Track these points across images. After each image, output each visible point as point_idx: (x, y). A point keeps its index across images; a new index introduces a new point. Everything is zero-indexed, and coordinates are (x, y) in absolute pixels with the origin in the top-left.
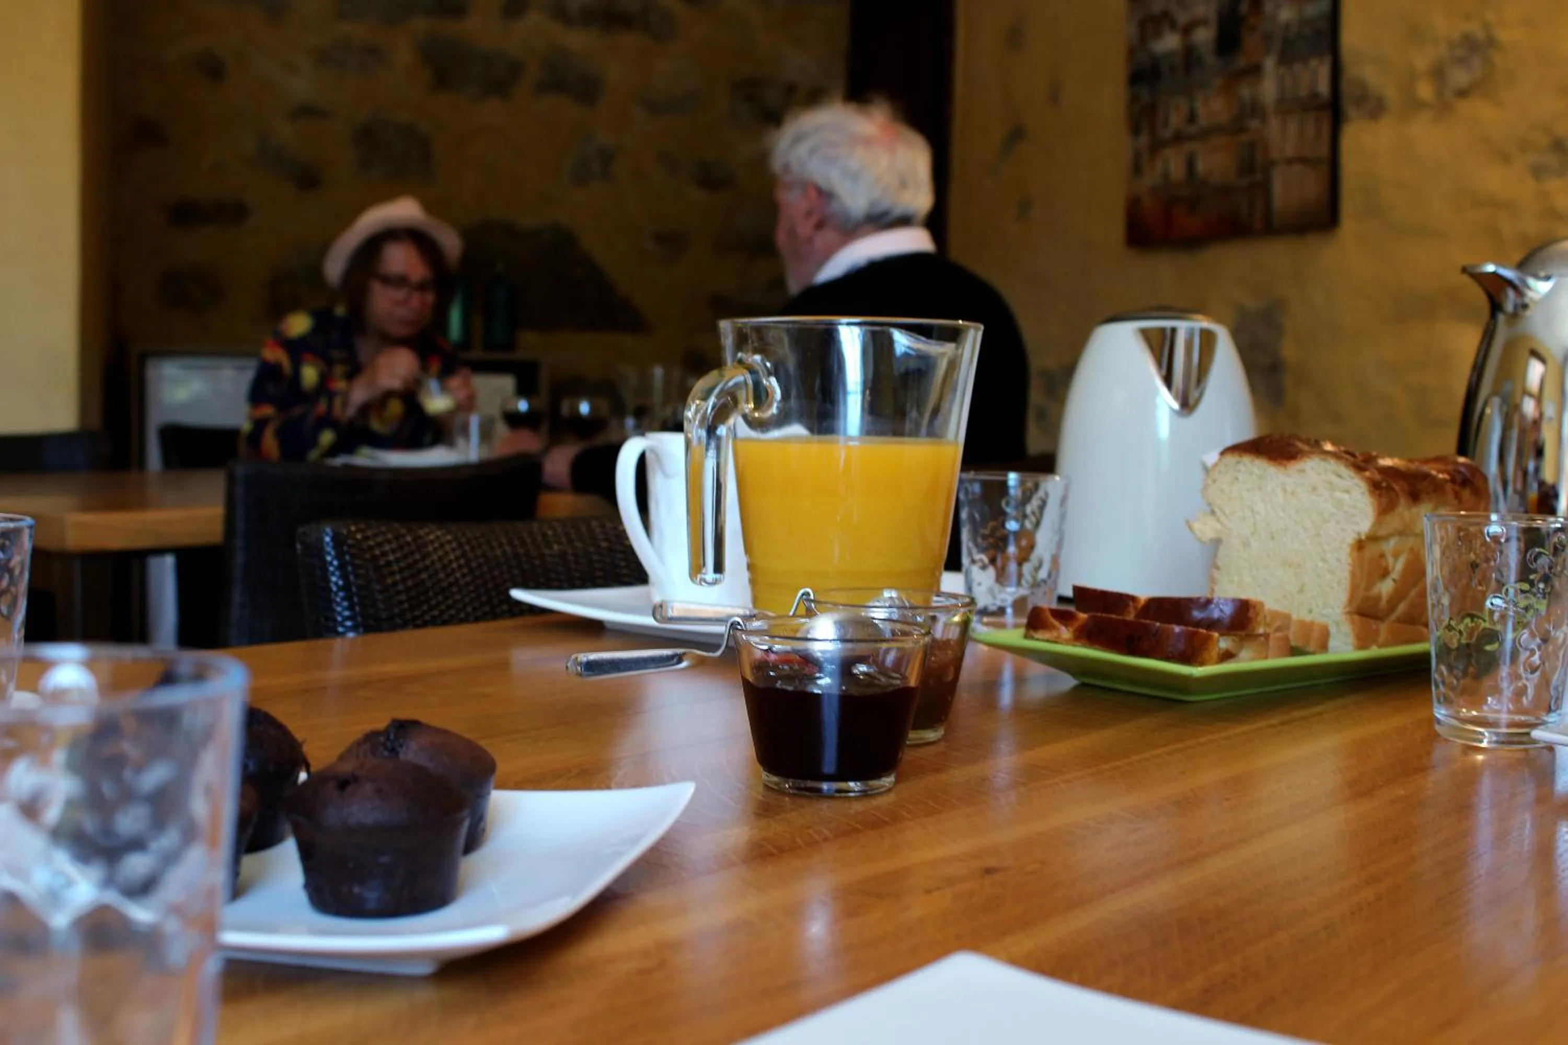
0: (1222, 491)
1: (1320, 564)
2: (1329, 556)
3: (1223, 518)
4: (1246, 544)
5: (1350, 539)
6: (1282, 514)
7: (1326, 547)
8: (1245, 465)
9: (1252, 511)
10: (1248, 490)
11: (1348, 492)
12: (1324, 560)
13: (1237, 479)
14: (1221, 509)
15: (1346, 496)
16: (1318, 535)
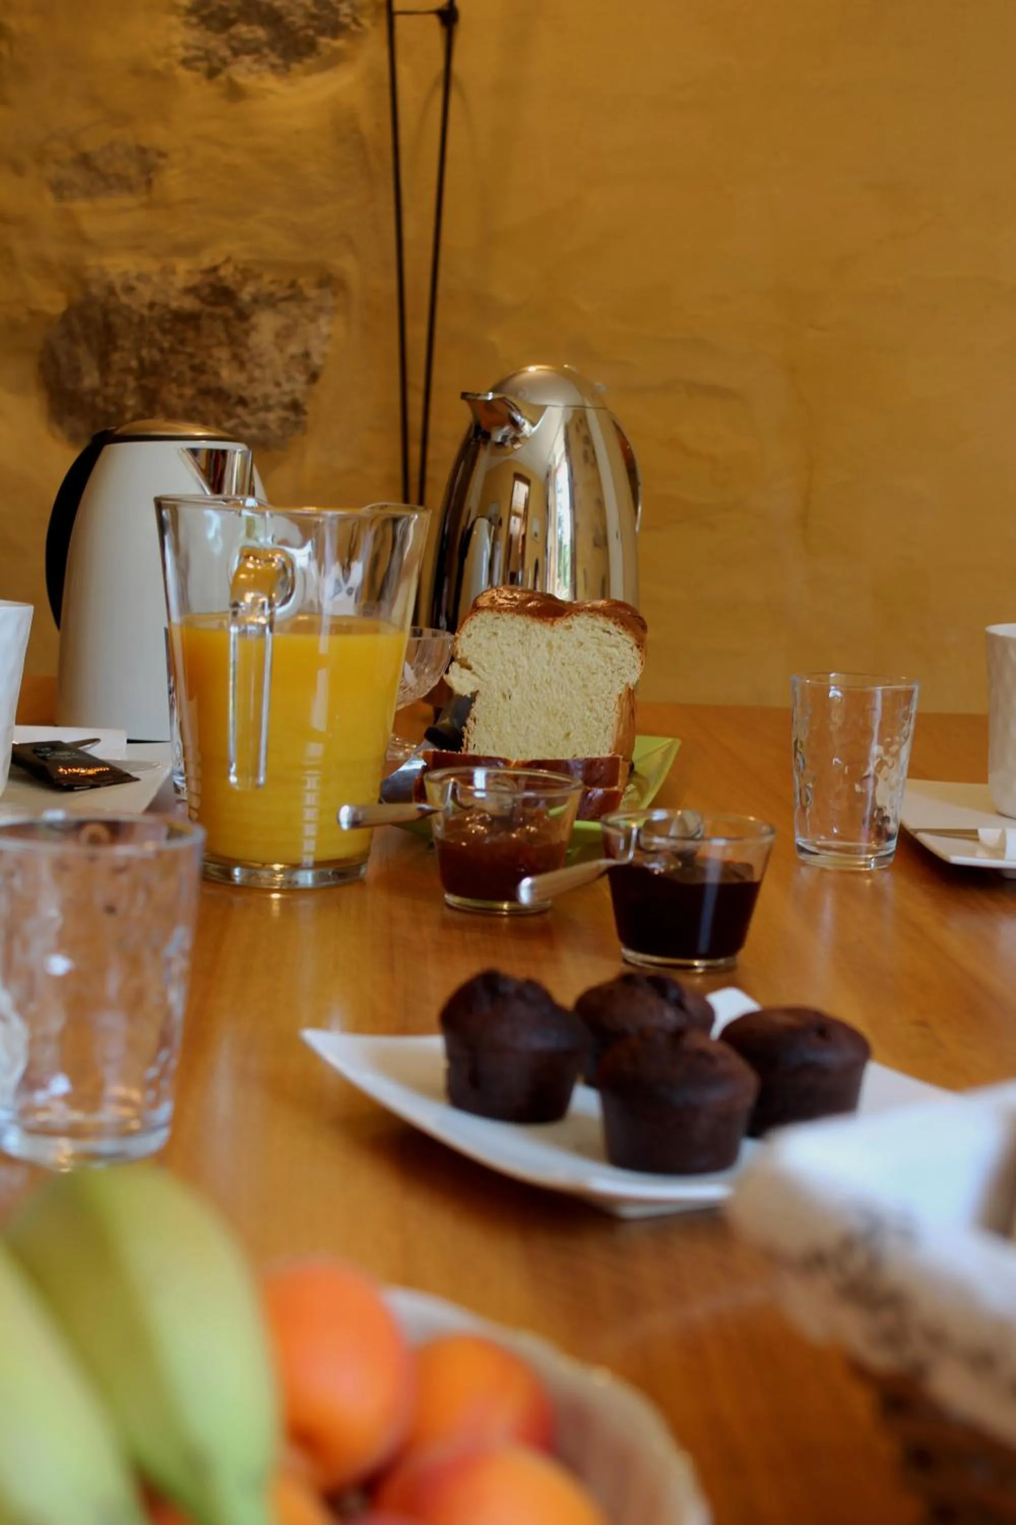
0: (480, 645)
1: (588, 713)
2: (596, 705)
3: (480, 671)
4: (508, 696)
5: (620, 689)
6: (546, 667)
7: (594, 697)
8: (504, 620)
9: (514, 663)
10: (508, 645)
11: (617, 647)
12: (591, 710)
13: (495, 634)
14: (478, 663)
15: (614, 650)
16: (585, 686)
